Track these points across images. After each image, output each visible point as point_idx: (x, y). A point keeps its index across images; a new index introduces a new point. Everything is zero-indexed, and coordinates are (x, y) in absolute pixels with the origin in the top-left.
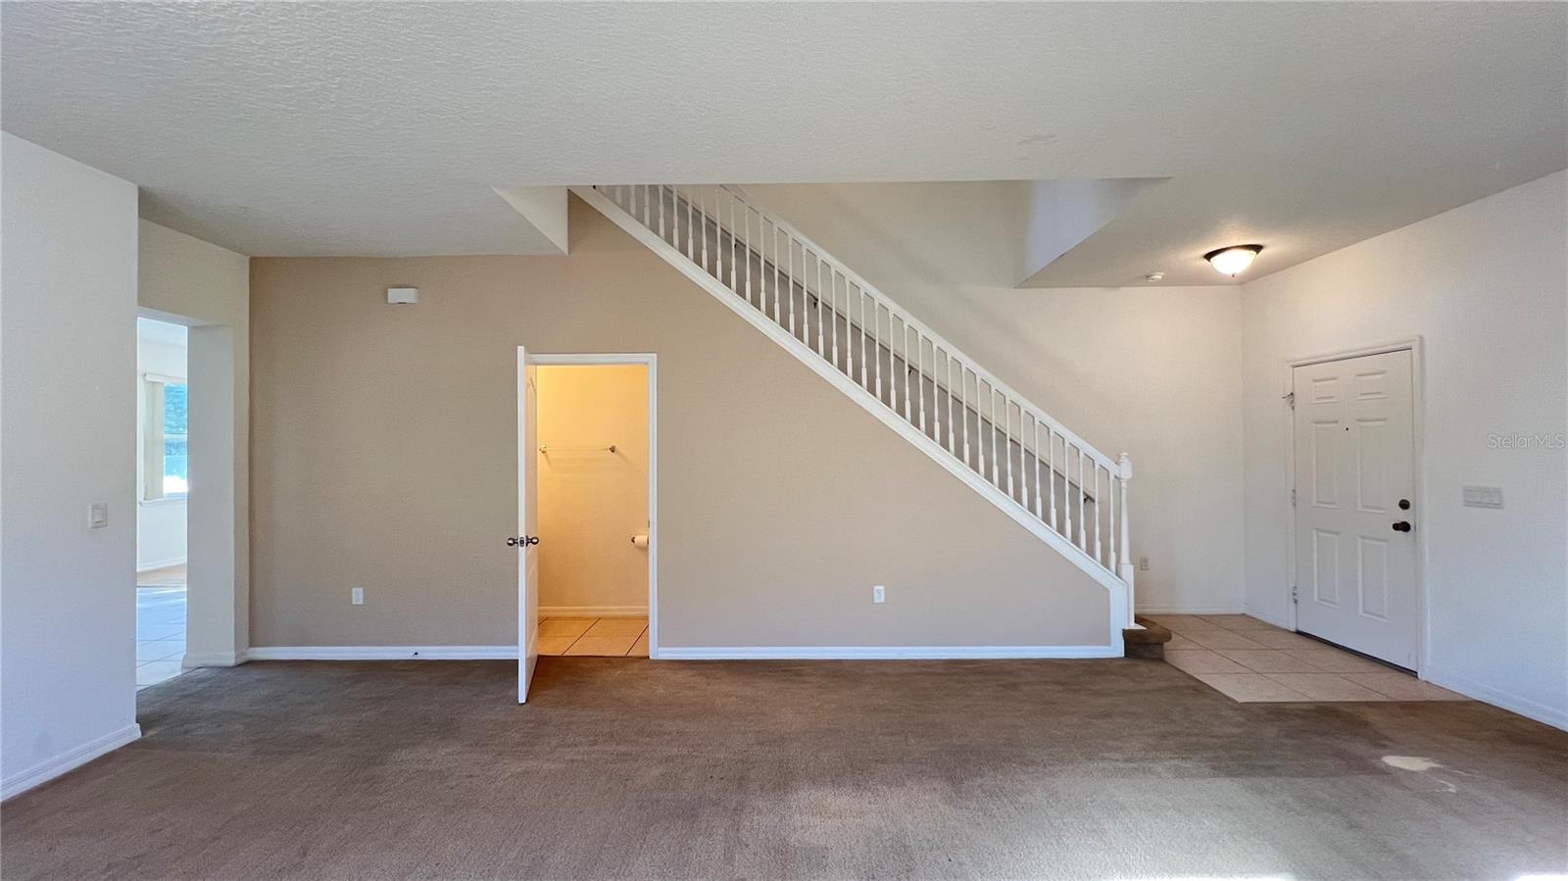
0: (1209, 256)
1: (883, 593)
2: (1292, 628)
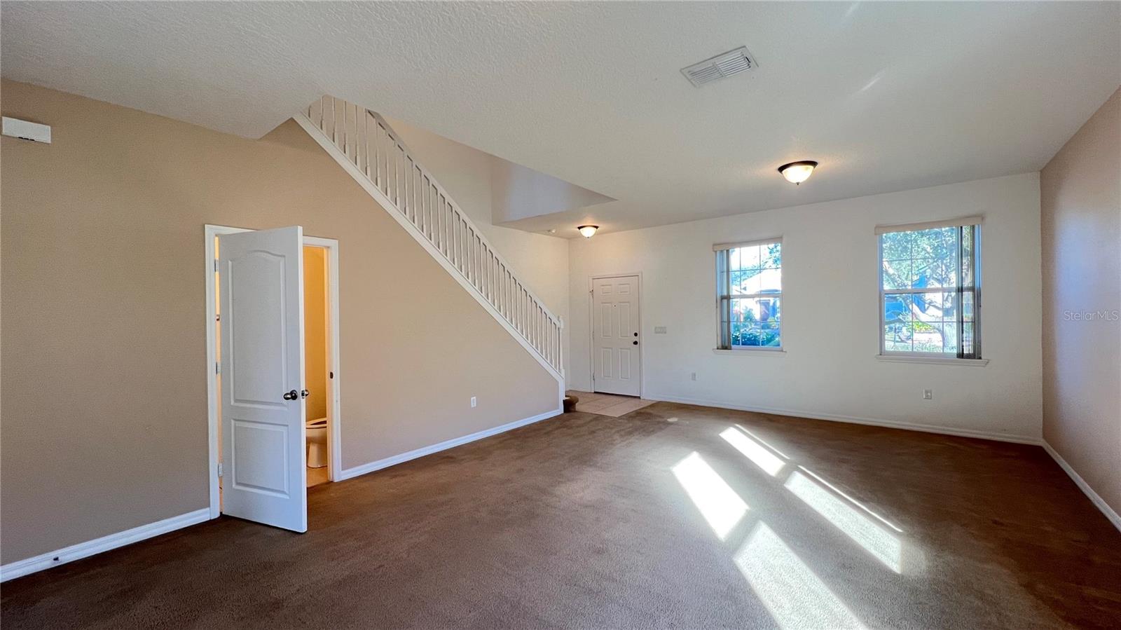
0: (579, 228)
1: (475, 401)
2: (593, 391)
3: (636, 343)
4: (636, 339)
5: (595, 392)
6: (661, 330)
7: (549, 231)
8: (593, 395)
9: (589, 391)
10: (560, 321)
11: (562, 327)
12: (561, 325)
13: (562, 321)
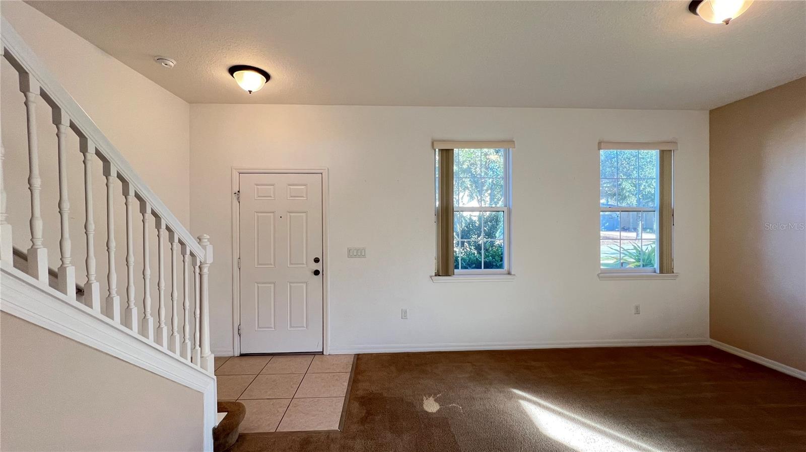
2: (237, 354)
3: (317, 273)
4: (318, 266)
5: (242, 355)
6: (356, 253)
7: (160, 59)
8: (237, 361)
9: (231, 354)
10: (204, 248)
11: (210, 260)
12: (206, 254)
13: (210, 248)
